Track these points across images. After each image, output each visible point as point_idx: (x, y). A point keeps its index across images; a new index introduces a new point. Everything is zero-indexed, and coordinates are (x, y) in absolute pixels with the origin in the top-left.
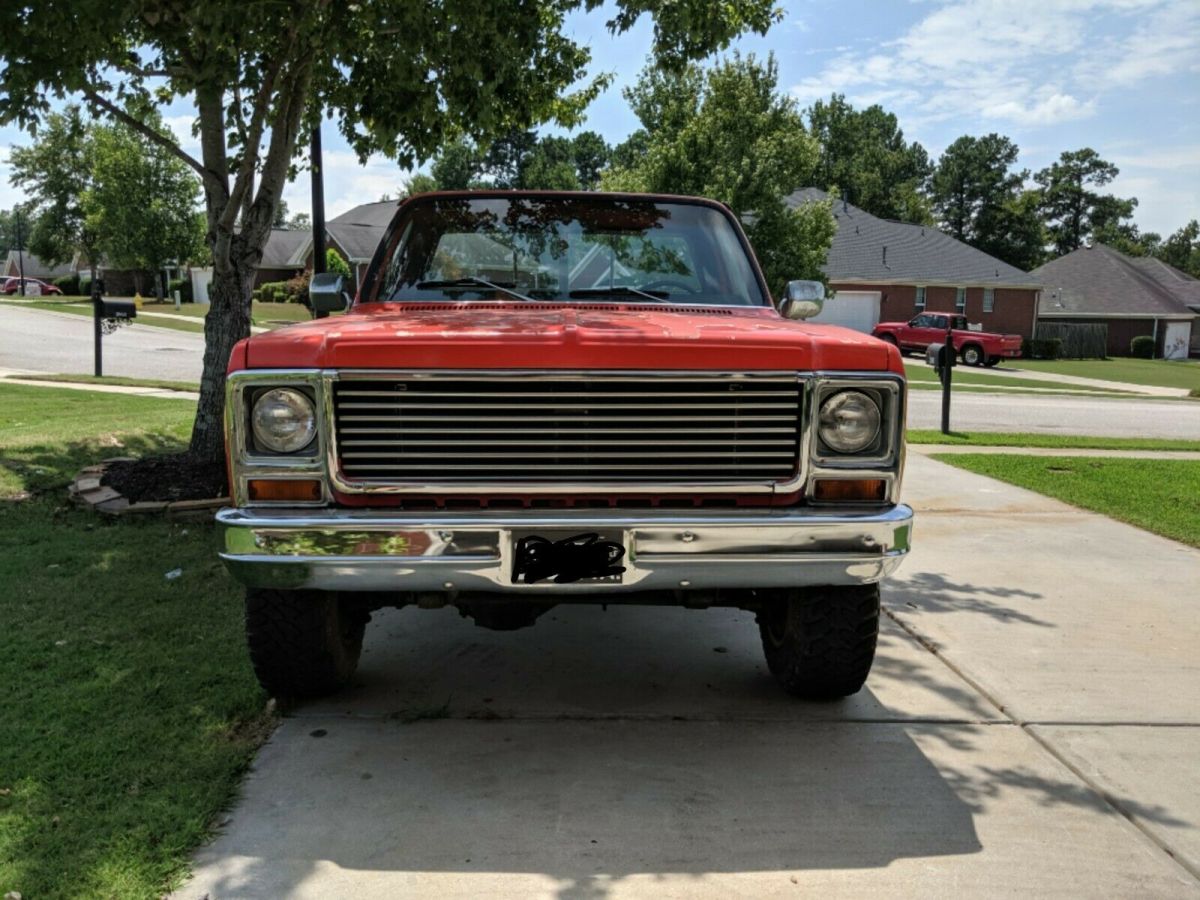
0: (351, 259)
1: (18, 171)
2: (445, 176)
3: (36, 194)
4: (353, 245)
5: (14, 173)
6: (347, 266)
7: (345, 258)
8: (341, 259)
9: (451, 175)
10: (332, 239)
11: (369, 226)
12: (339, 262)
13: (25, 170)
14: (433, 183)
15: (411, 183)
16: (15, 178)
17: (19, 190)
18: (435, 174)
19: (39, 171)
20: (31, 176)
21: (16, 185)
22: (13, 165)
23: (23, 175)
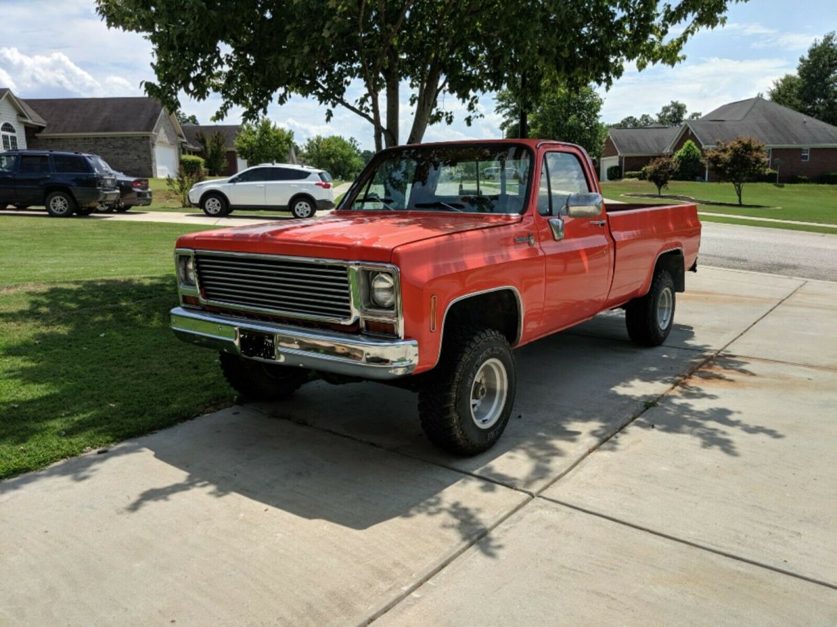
0: (703, 147)
1: (500, 104)
2: (809, 74)
3: (508, 118)
4: (707, 136)
5: (497, 105)
6: (700, 152)
7: (699, 145)
8: (695, 147)
9: (815, 72)
10: (692, 134)
11: (723, 121)
12: (694, 149)
13: (504, 103)
14: (799, 80)
15: (780, 82)
16: (498, 108)
17: (500, 115)
18: (800, 74)
19: (512, 103)
20: (506, 107)
21: (498, 112)
22: (497, 101)
23: (503, 106)
